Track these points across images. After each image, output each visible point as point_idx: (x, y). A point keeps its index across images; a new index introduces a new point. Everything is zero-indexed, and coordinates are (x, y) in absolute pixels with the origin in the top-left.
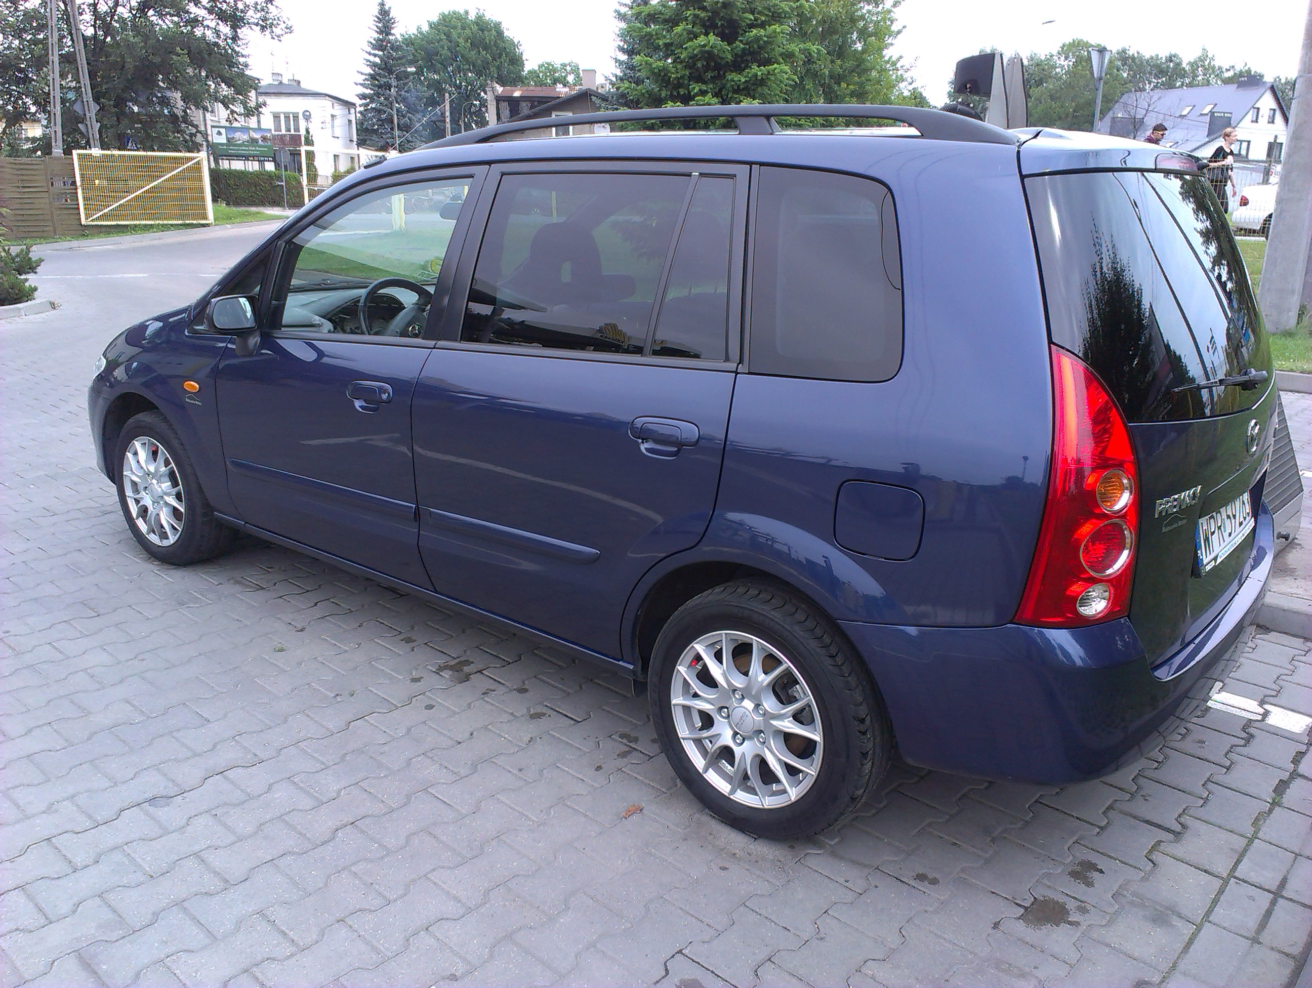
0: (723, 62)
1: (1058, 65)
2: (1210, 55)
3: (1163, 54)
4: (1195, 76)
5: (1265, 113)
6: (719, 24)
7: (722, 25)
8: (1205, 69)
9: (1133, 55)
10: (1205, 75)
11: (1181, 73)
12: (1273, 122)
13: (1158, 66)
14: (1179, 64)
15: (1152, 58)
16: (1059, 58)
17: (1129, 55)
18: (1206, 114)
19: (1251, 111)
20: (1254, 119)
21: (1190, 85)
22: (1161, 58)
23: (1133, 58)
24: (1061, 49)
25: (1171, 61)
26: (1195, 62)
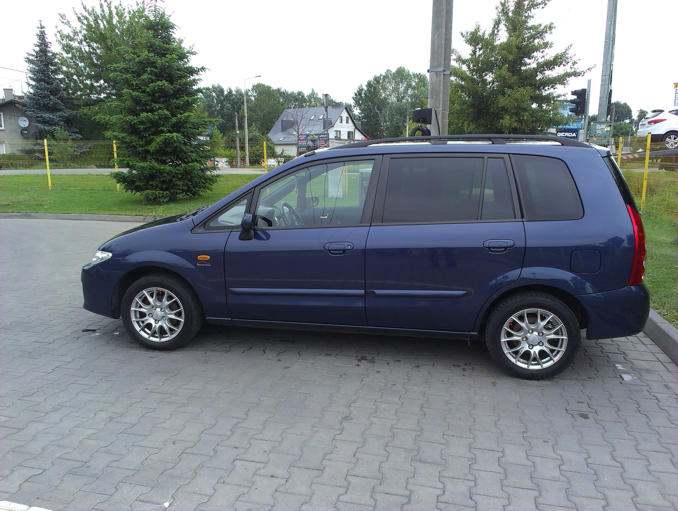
0: (169, 94)
1: (253, 95)
2: (316, 93)
3: (296, 91)
4: (311, 102)
5: (344, 118)
6: (165, 76)
7: (166, 76)
8: (315, 99)
9: (283, 91)
10: (315, 101)
11: (305, 101)
12: (348, 123)
13: (294, 97)
14: (304, 96)
15: (291, 93)
16: (253, 92)
17: (281, 91)
18: (321, 119)
19: (339, 118)
20: (341, 121)
21: (309, 106)
22: (296, 93)
23: (283, 93)
24: (252, 88)
25: (300, 95)
26: (310, 95)
